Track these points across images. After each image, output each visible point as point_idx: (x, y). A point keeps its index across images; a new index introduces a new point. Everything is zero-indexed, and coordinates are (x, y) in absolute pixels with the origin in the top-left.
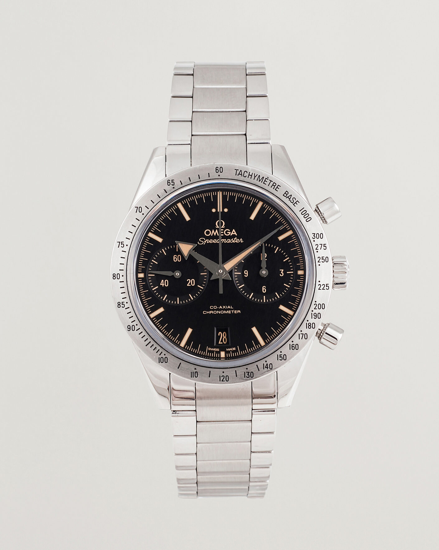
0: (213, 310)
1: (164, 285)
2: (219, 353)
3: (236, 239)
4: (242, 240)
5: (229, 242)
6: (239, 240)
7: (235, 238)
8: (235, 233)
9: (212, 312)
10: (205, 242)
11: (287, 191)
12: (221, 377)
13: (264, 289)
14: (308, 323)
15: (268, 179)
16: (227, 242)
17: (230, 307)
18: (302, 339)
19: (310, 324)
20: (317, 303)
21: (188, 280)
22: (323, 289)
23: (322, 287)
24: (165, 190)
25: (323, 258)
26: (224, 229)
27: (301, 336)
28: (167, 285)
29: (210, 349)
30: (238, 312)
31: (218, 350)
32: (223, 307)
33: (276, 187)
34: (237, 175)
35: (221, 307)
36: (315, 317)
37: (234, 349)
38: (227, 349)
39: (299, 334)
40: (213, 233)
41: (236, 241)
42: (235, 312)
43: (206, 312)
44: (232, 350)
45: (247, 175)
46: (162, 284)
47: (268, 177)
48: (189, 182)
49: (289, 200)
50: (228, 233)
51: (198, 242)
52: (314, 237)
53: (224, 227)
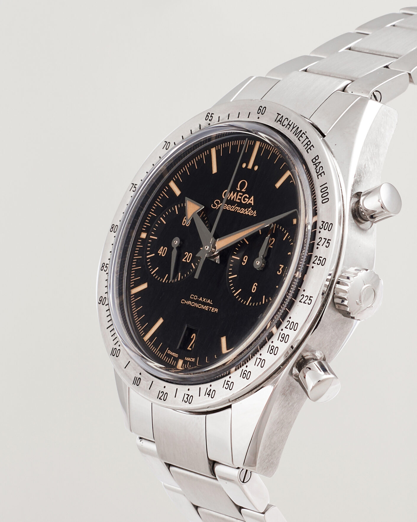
0: (192, 300)
1: (161, 254)
2: (176, 360)
3: (250, 210)
4: (256, 213)
5: (242, 212)
6: (253, 212)
7: (250, 208)
8: (252, 202)
9: (190, 303)
10: (219, 205)
11: (318, 156)
12: (160, 392)
13: (254, 288)
14: (272, 345)
15: (305, 135)
16: (240, 211)
17: (210, 302)
18: (257, 366)
19: (273, 348)
20: (291, 321)
21: (185, 254)
22: (304, 303)
23: (305, 299)
24: (200, 125)
25: (320, 259)
26: (244, 193)
27: (258, 360)
28: (164, 254)
29: (169, 352)
30: (215, 310)
31: (176, 355)
32: (203, 299)
33: (309, 147)
34: (276, 121)
35: (201, 299)
36: (282, 339)
37: (193, 360)
38: (186, 358)
39: (257, 358)
40: (231, 196)
41: (249, 213)
42: (212, 309)
43: (184, 302)
44: (190, 360)
45: (286, 123)
46: (160, 251)
47: (306, 132)
48: (226, 120)
49: (315, 169)
50: (246, 199)
51: (212, 205)
52: (321, 227)
53: (244, 191)
